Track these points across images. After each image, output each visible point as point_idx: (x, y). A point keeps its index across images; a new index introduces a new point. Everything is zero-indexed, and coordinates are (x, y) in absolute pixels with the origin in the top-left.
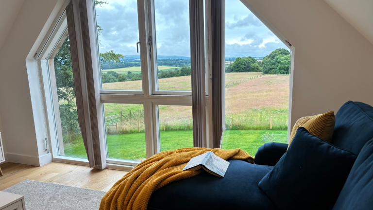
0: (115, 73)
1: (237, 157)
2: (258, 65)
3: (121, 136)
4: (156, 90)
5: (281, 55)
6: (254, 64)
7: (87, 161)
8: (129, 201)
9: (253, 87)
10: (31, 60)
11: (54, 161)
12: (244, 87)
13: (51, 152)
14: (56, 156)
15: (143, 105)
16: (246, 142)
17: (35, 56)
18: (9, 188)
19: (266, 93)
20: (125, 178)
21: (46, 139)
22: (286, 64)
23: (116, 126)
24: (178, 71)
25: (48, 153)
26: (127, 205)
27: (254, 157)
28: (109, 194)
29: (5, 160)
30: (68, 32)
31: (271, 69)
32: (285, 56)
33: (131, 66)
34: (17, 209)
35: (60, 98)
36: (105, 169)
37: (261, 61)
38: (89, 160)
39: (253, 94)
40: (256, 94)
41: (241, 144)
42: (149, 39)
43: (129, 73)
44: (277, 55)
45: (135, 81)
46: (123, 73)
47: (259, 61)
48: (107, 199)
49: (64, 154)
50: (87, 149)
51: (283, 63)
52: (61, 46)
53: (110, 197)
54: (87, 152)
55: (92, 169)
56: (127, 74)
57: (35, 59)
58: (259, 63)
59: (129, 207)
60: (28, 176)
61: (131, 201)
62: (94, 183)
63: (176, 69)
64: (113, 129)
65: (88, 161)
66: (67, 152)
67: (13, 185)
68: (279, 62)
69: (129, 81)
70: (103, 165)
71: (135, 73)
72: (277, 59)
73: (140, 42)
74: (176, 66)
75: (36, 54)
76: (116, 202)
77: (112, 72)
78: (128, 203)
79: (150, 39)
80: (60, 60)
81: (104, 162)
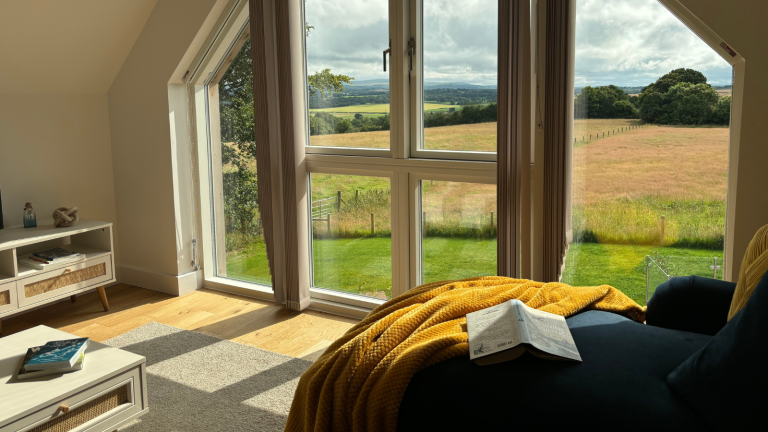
0: (331, 116)
1: (602, 304)
2: (629, 104)
3: (337, 242)
4: (418, 149)
5: (683, 83)
6: (621, 102)
7: (269, 290)
8: (360, 388)
9: (619, 150)
10: (176, 85)
11: (205, 287)
12: (598, 151)
13: (202, 268)
14: (210, 278)
15: (388, 179)
16: (605, 271)
17: (185, 77)
18: (118, 337)
19: (650, 165)
20: (352, 337)
21: (194, 241)
22: (694, 103)
23: (328, 220)
24: (456, 114)
25: (196, 269)
26: (355, 397)
27: (644, 308)
28: (317, 369)
29: (115, 280)
30: (249, 31)
31: (661, 113)
32: (693, 86)
33: (362, 102)
34: (129, 383)
35: (225, 160)
36: (306, 311)
37: (637, 95)
38: (274, 289)
39: (620, 166)
40: (626, 166)
41: (594, 273)
42: (409, 43)
43: (358, 116)
44: (674, 84)
45: (368, 133)
46: (344, 117)
47: (632, 95)
48: (312, 379)
49: (225, 275)
50: (272, 265)
51: (687, 101)
52: (234, 57)
53: (319, 376)
54: (272, 272)
55: (279, 308)
56: (352, 117)
57: (185, 82)
58: (633, 100)
59: (359, 401)
60: (156, 315)
61: (364, 389)
62: (283, 339)
63: (453, 109)
64: (323, 228)
65: (272, 292)
66: (231, 271)
67: (126, 331)
68: (680, 97)
69: (356, 131)
70: (301, 302)
71: (370, 116)
72: (675, 91)
73: (389, 51)
74: (453, 104)
75: (188, 72)
76: (331, 388)
77: (324, 113)
78: (358, 392)
79: (412, 43)
80: (227, 87)
81: (305, 296)
